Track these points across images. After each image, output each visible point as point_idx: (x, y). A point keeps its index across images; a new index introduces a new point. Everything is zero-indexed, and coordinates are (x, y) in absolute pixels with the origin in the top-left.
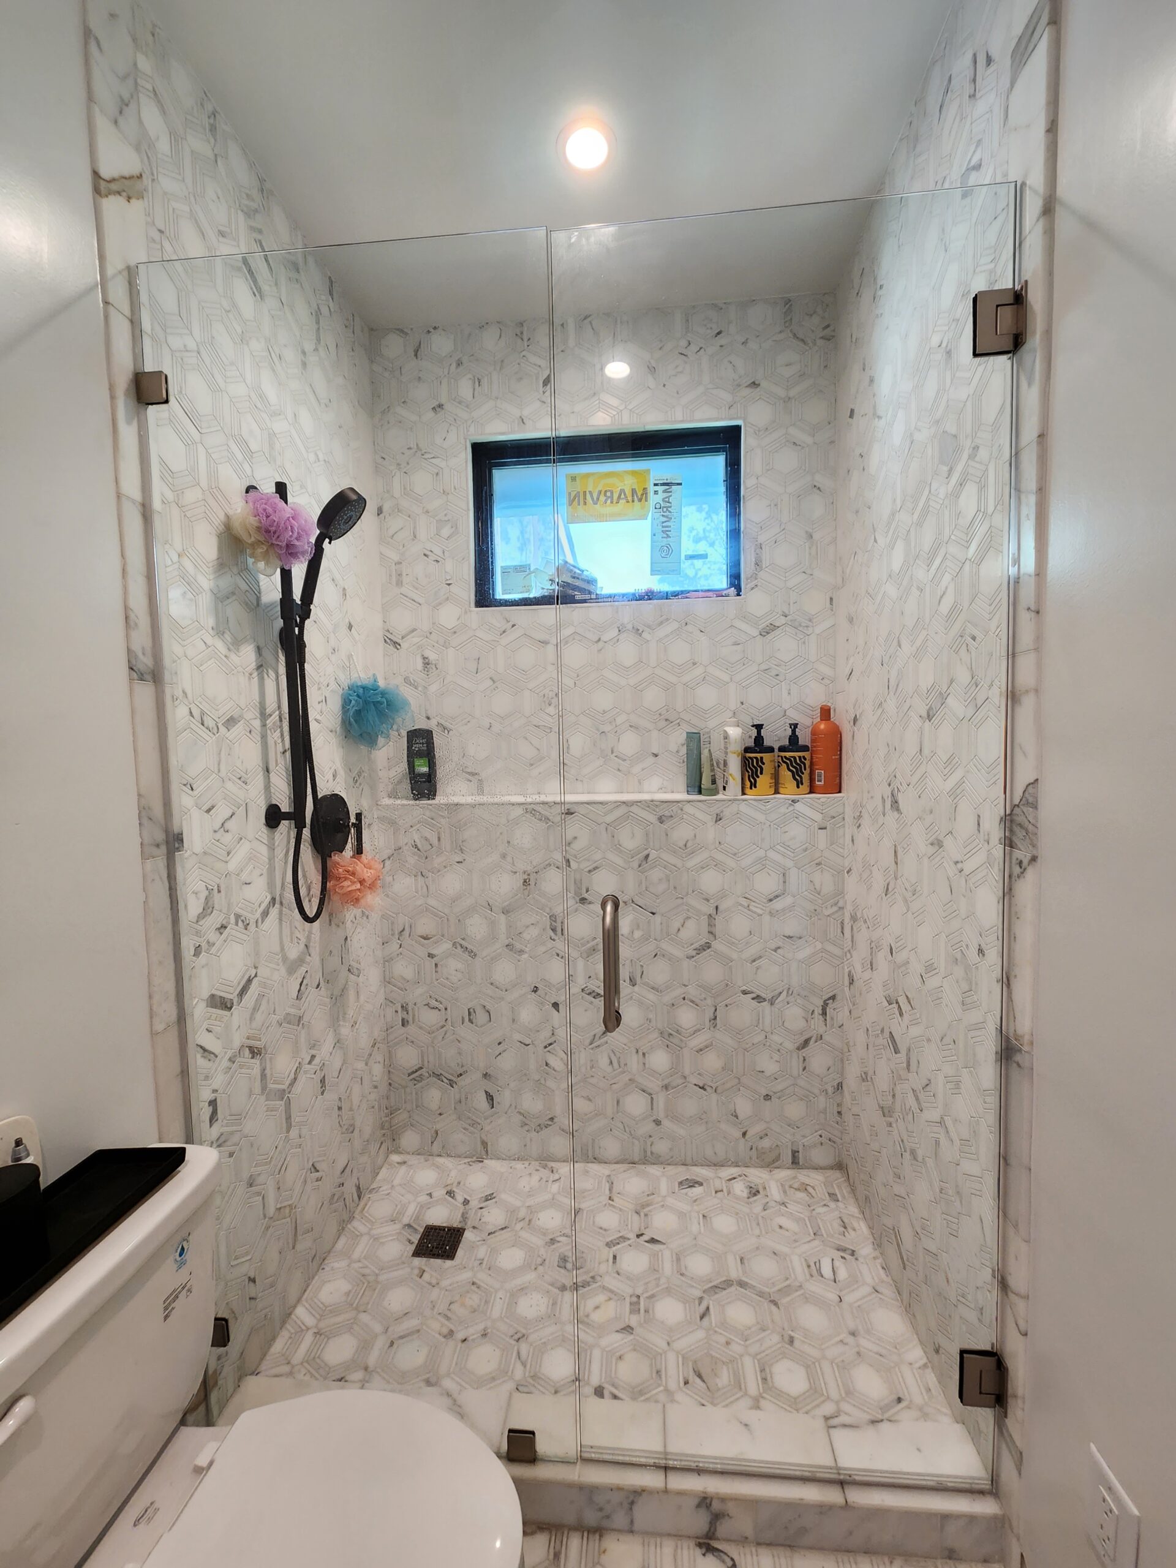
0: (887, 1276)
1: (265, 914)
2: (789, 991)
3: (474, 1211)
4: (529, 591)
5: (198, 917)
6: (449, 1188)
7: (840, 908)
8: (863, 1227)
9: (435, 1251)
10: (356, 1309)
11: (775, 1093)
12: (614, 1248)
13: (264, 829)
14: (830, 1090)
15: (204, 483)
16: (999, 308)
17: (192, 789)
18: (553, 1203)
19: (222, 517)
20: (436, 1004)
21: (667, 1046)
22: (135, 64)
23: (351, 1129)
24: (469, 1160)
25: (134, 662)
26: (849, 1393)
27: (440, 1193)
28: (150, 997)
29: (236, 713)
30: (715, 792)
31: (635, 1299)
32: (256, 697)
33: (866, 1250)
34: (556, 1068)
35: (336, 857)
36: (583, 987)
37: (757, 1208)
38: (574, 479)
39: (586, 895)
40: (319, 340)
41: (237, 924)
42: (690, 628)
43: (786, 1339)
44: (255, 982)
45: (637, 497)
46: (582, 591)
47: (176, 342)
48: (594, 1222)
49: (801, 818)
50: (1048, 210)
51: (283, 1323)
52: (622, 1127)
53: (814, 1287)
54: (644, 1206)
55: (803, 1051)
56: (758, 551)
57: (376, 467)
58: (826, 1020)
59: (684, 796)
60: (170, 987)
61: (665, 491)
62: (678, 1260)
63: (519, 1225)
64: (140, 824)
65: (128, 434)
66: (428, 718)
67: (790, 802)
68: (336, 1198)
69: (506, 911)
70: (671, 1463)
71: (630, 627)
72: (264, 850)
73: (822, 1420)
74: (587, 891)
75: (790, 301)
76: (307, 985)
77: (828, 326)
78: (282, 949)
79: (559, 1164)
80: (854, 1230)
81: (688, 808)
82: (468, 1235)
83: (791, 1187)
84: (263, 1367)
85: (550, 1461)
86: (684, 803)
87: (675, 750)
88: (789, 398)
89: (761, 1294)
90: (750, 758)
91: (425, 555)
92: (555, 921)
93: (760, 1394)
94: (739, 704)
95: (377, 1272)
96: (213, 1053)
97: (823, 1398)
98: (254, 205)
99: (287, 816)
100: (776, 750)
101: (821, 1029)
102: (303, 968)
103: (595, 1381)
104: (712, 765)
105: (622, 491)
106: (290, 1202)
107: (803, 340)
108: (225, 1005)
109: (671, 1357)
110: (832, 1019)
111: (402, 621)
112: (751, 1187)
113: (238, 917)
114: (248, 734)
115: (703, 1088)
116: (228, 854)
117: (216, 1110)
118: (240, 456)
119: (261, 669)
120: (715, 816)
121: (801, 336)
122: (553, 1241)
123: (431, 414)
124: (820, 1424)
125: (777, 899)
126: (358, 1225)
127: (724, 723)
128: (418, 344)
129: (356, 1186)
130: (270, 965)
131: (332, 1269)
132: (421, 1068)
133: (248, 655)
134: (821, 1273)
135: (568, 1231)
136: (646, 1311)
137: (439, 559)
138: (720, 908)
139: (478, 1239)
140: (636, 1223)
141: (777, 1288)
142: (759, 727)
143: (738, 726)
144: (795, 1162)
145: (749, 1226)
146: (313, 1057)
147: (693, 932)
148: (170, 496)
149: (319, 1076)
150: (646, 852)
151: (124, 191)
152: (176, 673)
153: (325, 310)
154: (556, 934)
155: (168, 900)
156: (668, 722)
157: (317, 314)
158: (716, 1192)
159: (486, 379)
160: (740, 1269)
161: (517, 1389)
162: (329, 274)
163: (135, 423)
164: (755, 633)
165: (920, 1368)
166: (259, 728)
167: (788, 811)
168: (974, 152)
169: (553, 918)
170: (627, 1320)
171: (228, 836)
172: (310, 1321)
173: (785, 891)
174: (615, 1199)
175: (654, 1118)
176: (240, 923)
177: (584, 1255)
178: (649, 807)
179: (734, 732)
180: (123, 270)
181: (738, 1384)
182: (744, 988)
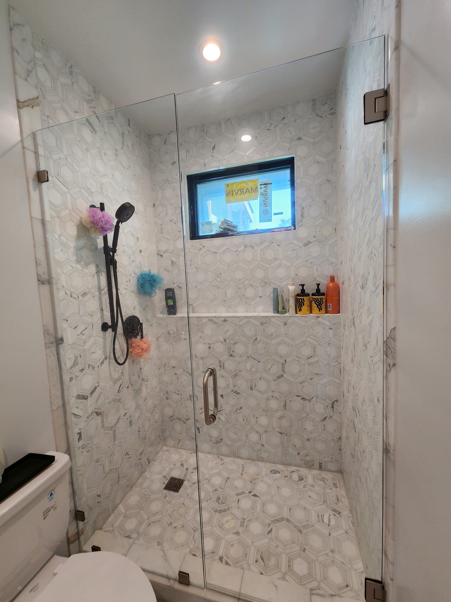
0: (353, 526)
1: (102, 363)
2: (317, 397)
3: (189, 473)
4: (212, 232)
5: (71, 367)
6: (182, 463)
7: (339, 363)
8: (346, 501)
9: (172, 488)
10: (140, 508)
11: (312, 438)
12: (239, 497)
13: (101, 332)
14: (336, 440)
15: (70, 207)
16: (377, 99)
17: (67, 321)
18: (219, 474)
19: (79, 218)
20: (178, 392)
21: (266, 415)
22: (34, 56)
23: (145, 438)
24: (192, 452)
25: (39, 278)
26: (325, 578)
27: (178, 464)
28: (51, 398)
29: (87, 291)
30: (285, 312)
31: (243, 520)
32: (96, 283)
33: (346, 513)
34: (223, 420)
35: (133, 340)
36: (232, 389)
37: (301, 487)
38: (228, 185)
39: (232, 353)
40: (123, 144)
41: (89, 368)
42: (273, 244)
43: (302, 549)
44: (98, 389)
45: (253, 190)
46: (232, 231)
47: (55, 157)
48: (233, 484)
49: (321, 324)
50: (397, 48)
51: (113, 511)
52: (249, 446)
53: (318, 526)
54: (255, 479)
55: (323, 422)
56: (302, 210)
57: (152, 188)
58: (333, 410)
59: (271, 314)
60: (59, 393)
61: (265, 187)
62: (264, 505)
63: (205, 481)
64: (44, 336)
65: (35, 195)
66: (174, 284)
67: (316, 317)
68: (138, 464)
69: (202, 358)
70: (240, 597)
71: (249, 245)
72: (101, 340)
73: (309, 590)
74: (233, 352)
75: (315, 99)
76: (123, 387)
77: (332, 108)
78: (111, 375)
79: (224, 457)
80: (342, 502)
81: (273, 319)
82: (185, 483)
83: (317, 478)
84: (104, 527)
85: (195, 586)
86: (270, 317)
87: (268, 295)
88: (315, 143)
89: (295, 526)
90: (298, 298)
91: (171, 221)
92: (221, 363)
93: (286, 572)
94: (295, 275)
95: (150, 494)
96: (79, 416)
97: (313, 579)
98: (90, 98)
99: (110, 327)
100: (311, 295)
101: (331, 414)
102: (120, 381)
103: (220, 554)
104: (283, 301)
105: (247, 189)
106: (116, 467)
107: (321, 116)
108: (85, 398)
109: (253, 549)
110: (336, 410)
111: (163, 247)
112: (300, 477)
113: (89, 365)
114: (93, 298)
115: (281, 433)
116: (84, 343)
117: (81, 436)
118: (86, 195)
119: (98, 273)
120: (284, 322)
121: (320, 115)
122: (216, 490)
123: (171, 166)
124: (308, 591)
125: (311, 358)
126: (147, 474)
127: (288, 284)
128: (165, 139)
129: (147, 459)
130: (105, 381)
131: (135, 491)
132: (173, 416)
133: (92, 268)
134: (323, 520)
135: (222, 487)
136: (246, 526)
137: (176, 222)
138: (287, 361)
139: (189, 485)
140: (249, 486)
141: (302, 525)
142: (303, 285)
143: (293, 285)
144: (321, 468)
145: (296, 494)
146: (126, 413)
147: (275, 370)
148: (54, 214)
149: (129, 420)
150: (256, 337)
151: (31, 104)
152: (59, 279)
153: (126, 132)
154: (221, 368)
155: (57, 362)
156: (265, 284)
157: (123, 135)
158: (285, 477)
159: (191, 149)
160: (288, 513)
161: (190, 552)
162: (128, 118)
163: (37, 191)
164: (302, 245)
165: (360, 573)
166: (98, 295)
167: (315, 321)
168: (373, 21)
169: (220, 362)
170: (238, 529)
171: (85, 336)
172: (123, 511)
173: (314, 354)
174: (243, 475)
175: (261, 443)
176: (91, 368)
177: (227, 498)
178: (256, 319)
179: (291, 288)
180: (30, 134)
181: (278, 566)
182: (298, 394)
